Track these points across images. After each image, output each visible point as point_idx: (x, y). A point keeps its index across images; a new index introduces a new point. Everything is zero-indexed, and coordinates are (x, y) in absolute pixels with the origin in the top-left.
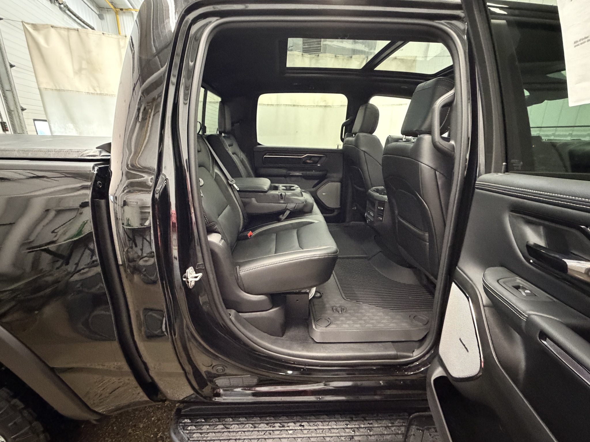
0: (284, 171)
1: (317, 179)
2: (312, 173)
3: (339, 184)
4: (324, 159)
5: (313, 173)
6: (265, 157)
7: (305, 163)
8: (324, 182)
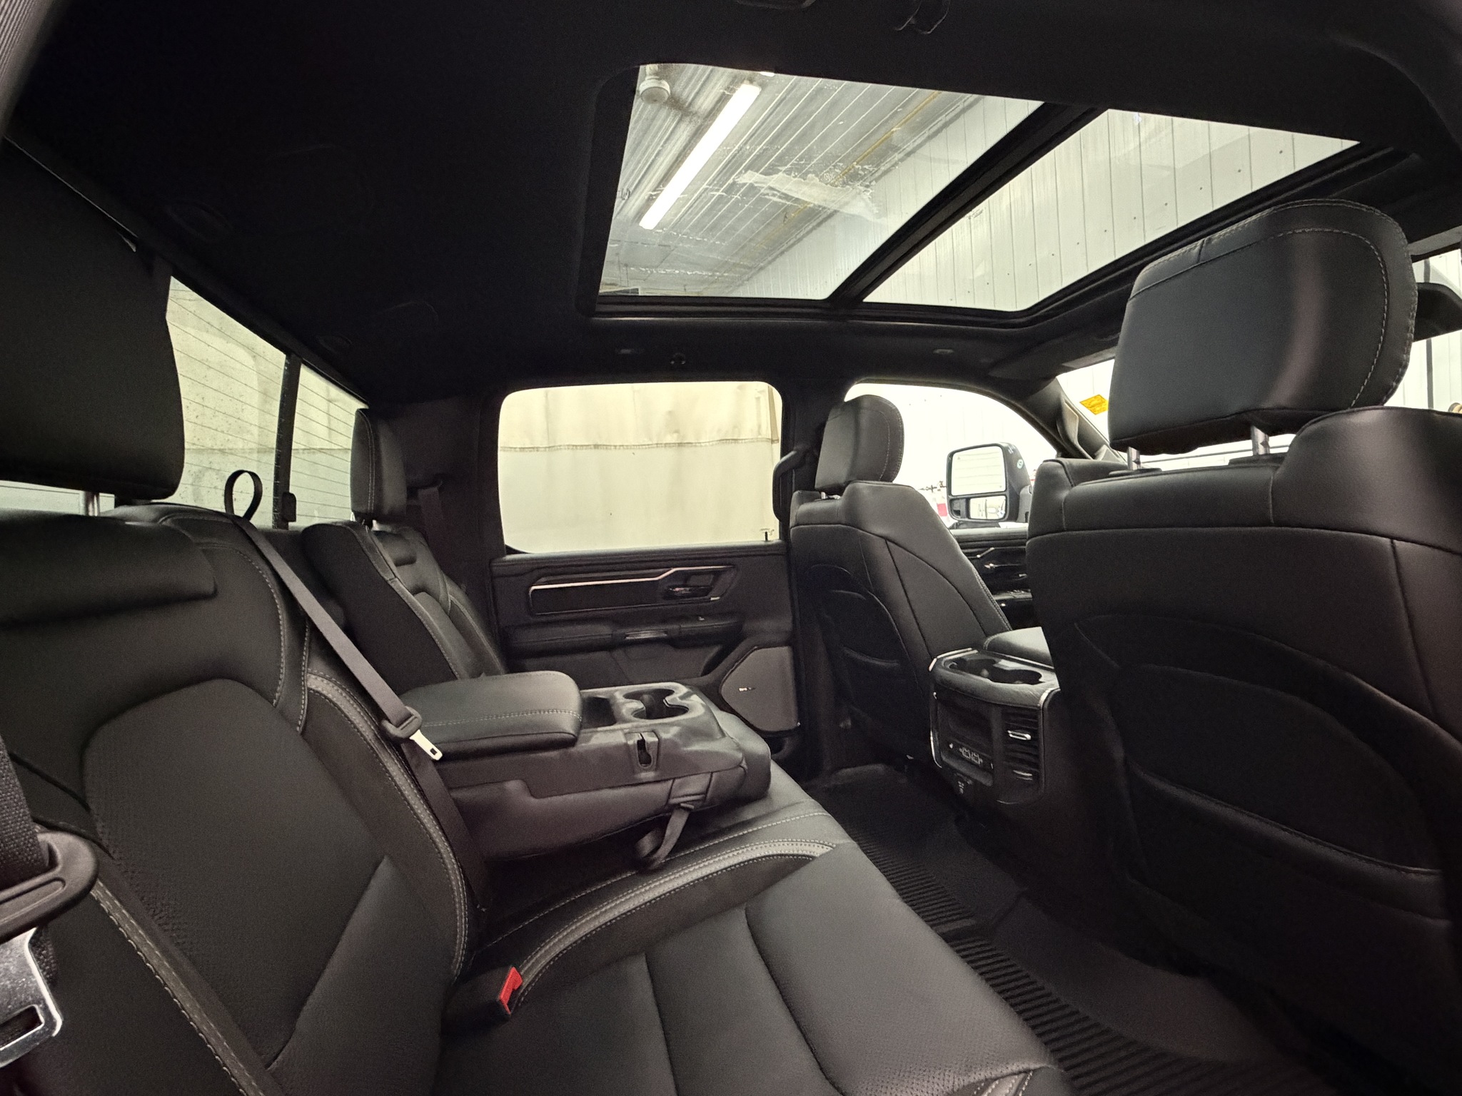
0: (604, 631)
1: (716, 644)
2: (699, 625)
3: (785, 652)
4: (727, 578)
5: (702, 624)
6: (535, 590)
7: (670, 596)
8: (738, 651)
